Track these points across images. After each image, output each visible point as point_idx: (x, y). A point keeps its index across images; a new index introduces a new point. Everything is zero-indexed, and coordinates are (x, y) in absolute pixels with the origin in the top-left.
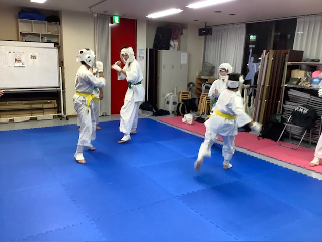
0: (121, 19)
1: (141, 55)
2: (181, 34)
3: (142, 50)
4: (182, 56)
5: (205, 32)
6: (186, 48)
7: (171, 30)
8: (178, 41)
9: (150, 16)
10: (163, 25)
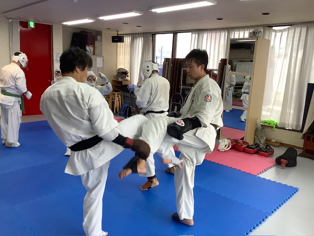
0: (36, 24)
1: (58, 59)
2: (97, 40)
3: (58, 54)
4: (98, 61)
5: (118, 39)
6: (101, 53)
7: (87, 36)
8: (94, 47)
9: (65, 23)
10: (79, 31)
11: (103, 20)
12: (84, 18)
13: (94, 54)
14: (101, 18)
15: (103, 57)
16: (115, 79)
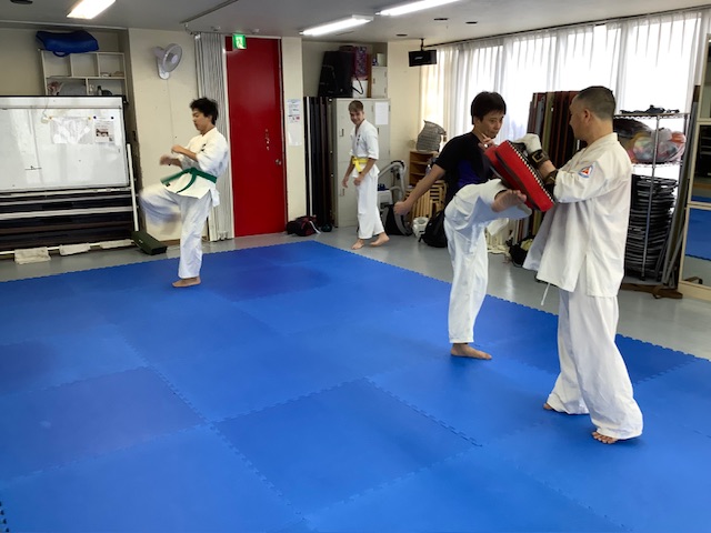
2: (375, 63)
3: (293, 102)
4: (377, 109)
5: (423, 57)
6: (385, 92)
7: (354, 56)
8: (369, 80)
9: (307, 33)
10: (335, 47)
11: (387, 18)
12: (349, 16)
13: (369, 96)
14: (384, 13)
15: (389, 100)
16: (415, 150)
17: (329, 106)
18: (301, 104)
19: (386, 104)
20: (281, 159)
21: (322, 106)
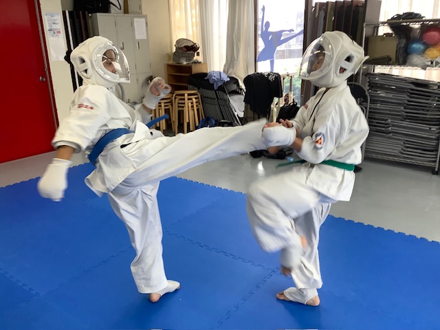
1: (54, 27)
3: (53, 15)
4: (135, 24)
13: (126, 11)
16: (171, 62)
17: (90, 21)
18: (60, 19)
19: (143, 20)
20: (44, 76)
21: (82, 20)
